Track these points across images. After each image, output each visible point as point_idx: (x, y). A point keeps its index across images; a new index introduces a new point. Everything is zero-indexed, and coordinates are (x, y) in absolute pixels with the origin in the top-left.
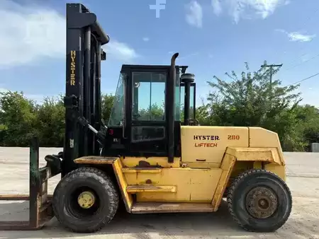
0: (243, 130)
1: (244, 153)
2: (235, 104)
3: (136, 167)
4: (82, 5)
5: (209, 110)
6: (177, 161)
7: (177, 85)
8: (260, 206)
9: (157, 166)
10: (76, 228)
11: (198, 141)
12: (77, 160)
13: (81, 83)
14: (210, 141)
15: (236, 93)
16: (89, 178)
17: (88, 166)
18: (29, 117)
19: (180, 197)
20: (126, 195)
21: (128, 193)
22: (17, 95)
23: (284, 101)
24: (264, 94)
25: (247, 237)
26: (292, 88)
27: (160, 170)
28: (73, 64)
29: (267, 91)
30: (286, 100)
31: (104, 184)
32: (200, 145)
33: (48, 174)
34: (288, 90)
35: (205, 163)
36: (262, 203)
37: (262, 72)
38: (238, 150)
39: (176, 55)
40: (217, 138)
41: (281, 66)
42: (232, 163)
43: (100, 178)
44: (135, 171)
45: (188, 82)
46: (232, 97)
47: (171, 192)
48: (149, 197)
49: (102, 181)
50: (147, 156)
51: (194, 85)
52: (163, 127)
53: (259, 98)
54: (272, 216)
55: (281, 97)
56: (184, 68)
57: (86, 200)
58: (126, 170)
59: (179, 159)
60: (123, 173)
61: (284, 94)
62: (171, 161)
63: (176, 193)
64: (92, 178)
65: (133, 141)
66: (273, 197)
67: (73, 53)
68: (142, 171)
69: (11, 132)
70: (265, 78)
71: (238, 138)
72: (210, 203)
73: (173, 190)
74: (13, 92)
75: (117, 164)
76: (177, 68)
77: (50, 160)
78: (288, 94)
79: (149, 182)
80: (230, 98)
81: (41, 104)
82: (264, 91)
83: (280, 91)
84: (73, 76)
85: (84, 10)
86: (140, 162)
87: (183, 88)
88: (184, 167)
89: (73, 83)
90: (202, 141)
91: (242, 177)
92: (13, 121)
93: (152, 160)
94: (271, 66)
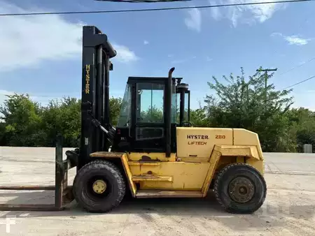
0: (227, 131)
1: (227, 149)
2: (231, 107)
3: (140, 161)
4: (96, 28)
5: (206, 112)
6: (173, 156)
7: (174, 93)
8: (240, 192)
9: (157, 160)
10: (92, 209)
11: (191, 140)
12: (92, 155)
13: (94, 92)
14: (201, 140)
15: (232, 96)
16: (102, 169)
17: (101, 159)
18: (35, 118)
19: (175, 186)
20: (132, 183)
21: (133, 181)
22: (23, 98)
23: (277, 104)
24: (259, 98)
25: (229, 217)
26: (285, 92)
27: (159, 163)
28: (88, 76)
29: (261, 95)
30: (279, 104)
31: (114, 174)
32: (193, 143)
33: (69, 166)
34: (282, 95)
35: (196, 158)
36: (242, 190)
37: (257, 77)
38: (222, 147)
39: (172, 70)
40: (207, 137)
41: (276, 70)
42: (218, 157)
43: (111, 169)
44: (138, 164)
45: (183, 90)
46: (228, 100)
47: (168, 181)
48: (149, 185)
49: (113, 171)
50: (149, 152)
51: (189, 92)
52: (161, 128)
53: (253, 101)
54: (250, 200)
55: (274, 101)
56: (179, 79)
57: (99, 187)
58: (132, 163)
59: (175, 154)
60: (129, 165)
61: (277, 98)
62: (168, 156)
63: (172, 182)
64: (105, 169)
65: (137, 139)
66: (250, 185)
67: (88, 67)
68: (144, 164)
69: (17, 133)
70: (260, 82)
71: (224, 137)
72: (200, 191)
73: (170, 180)
74: (19, 95)
75: (124, 158)
76: (174, 79)
77: (69, 154)
78: (281, 98)
79: (150, 173)
80: (226, 101)
81: (46, 106)
82: (258, 94)
83: (274, 95)
84: (87, 85)
85: (97, 31)
86: (143, 157)
87: (179, 95)
88: (179, 161)
89: (87, 91)
90: (194, 140)
91: (226, 169)
92: (19, 123)
93: (152, 156)
94: (266, 70)
